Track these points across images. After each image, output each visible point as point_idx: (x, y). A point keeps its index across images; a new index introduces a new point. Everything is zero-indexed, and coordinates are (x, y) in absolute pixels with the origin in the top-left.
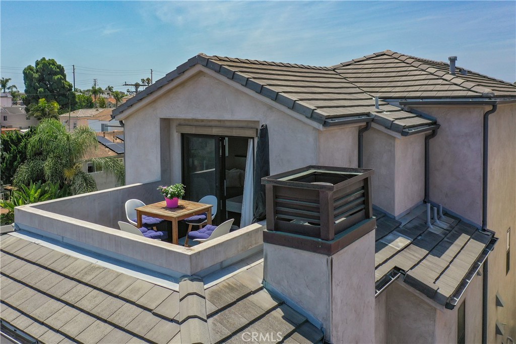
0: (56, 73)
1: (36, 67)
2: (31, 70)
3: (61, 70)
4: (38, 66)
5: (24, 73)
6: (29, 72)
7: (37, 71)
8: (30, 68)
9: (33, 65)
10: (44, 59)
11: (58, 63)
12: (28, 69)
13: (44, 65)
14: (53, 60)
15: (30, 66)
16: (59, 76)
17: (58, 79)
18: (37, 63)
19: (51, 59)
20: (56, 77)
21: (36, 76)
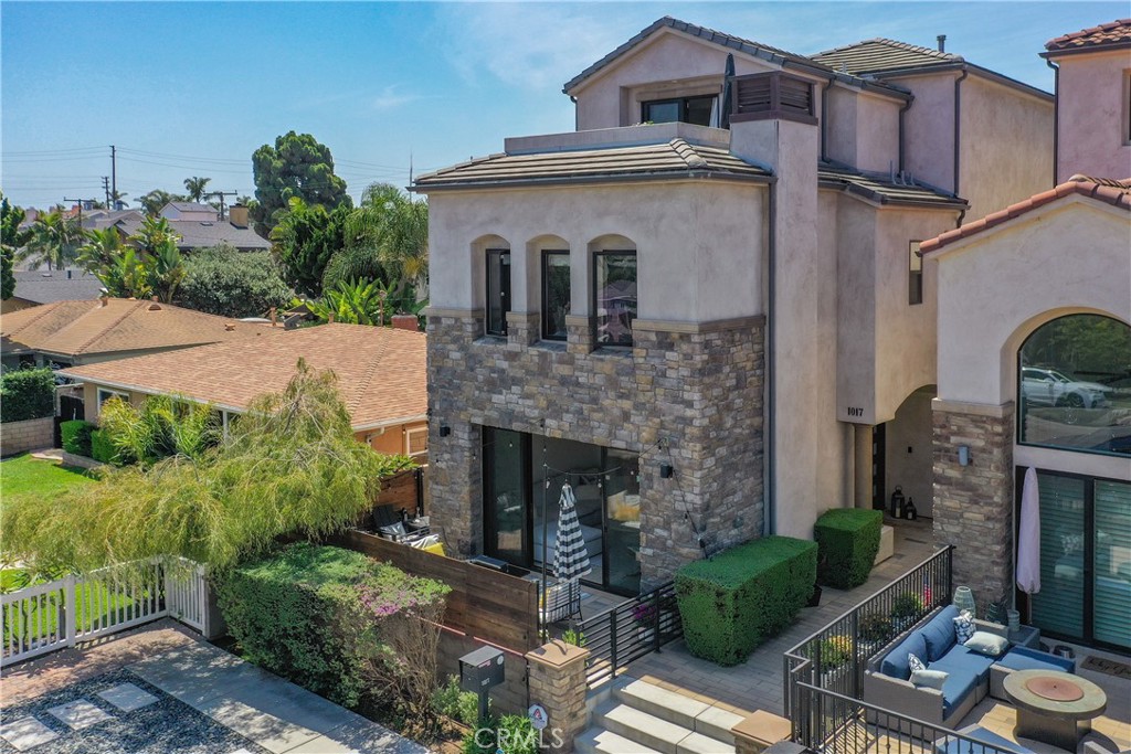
0: (316, 161)
1: (277, 148)
2: (268, 152)
3: (325, 155)
4: (282, 148)
5: (254, 159)
6: (265, 157)
7: (280, 156)
8: (265, 149)
9: (272, 145)
10: (292, 133)
11: (319, 142)
12: (262, 152)
13: (294, 144)
14: (309, 136)
15: (266, 146)
16: (321, 166)
17: (320, 170)
18: (279, 142)
19: (305, 133)
20: (316, 168)
21: (278, 164)
